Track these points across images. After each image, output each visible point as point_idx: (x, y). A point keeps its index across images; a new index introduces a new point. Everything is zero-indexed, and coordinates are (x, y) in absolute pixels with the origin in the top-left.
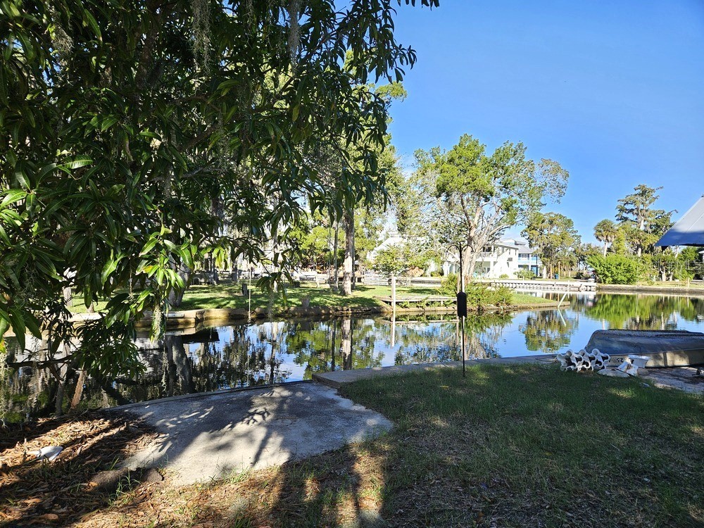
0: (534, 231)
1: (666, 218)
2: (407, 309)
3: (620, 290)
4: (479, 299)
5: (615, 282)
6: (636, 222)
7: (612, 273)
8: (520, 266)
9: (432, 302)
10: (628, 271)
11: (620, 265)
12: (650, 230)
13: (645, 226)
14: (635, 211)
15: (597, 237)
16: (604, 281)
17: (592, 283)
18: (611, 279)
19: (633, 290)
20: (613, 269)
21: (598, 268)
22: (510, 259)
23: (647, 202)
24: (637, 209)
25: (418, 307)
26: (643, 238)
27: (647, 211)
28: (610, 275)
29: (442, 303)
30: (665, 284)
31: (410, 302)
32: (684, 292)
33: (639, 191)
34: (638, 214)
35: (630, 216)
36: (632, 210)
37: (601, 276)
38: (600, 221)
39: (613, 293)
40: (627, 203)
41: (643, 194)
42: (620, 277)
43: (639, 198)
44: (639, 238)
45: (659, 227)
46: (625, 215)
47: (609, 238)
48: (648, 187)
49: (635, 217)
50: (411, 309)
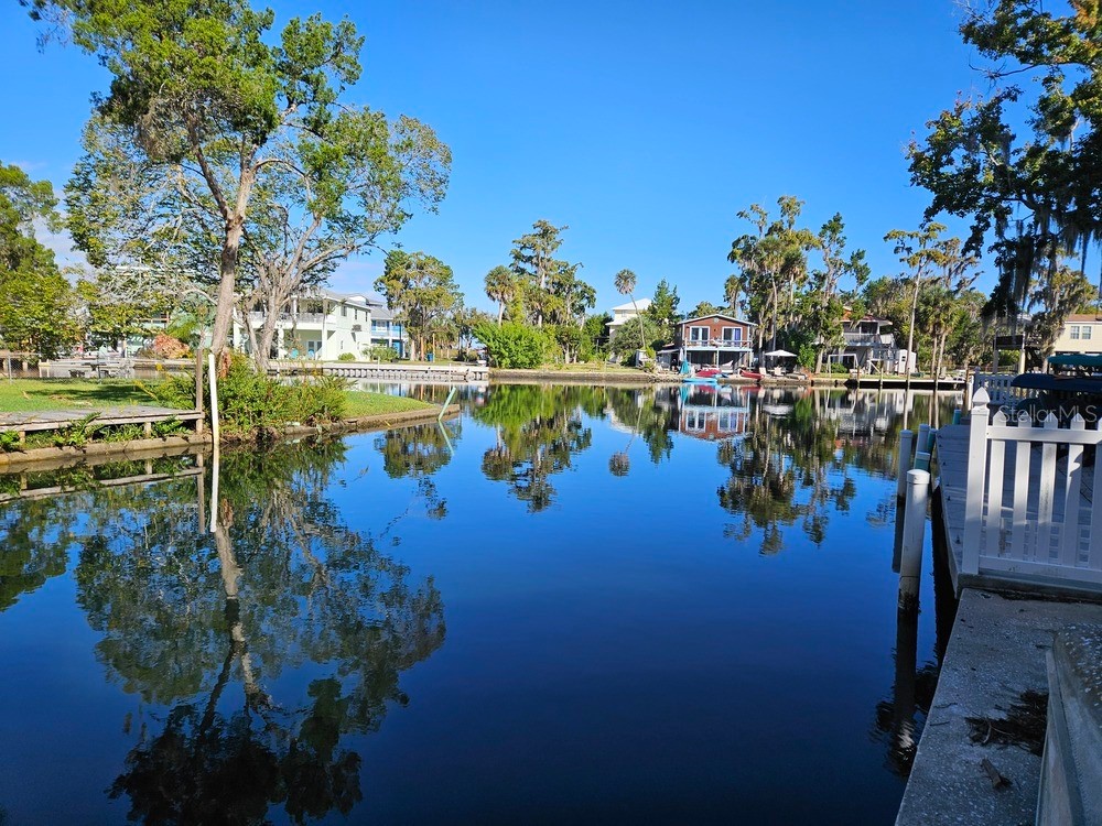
0: (394, 282)
1: (569, 274)
2: (17, 456)
3: (520, 377)
4: (259, 413)
5: (514, 365)
6: (535, 276)
7: (510, 351)
8: (373, 341)
9: (113, 427)
10: (531, 348)
11: (520, 338)
12: (553, 290)
13: (547, 283)
14: (534, 260)
15: (489, 294)
16: (500, 363)
17: (482, 367)
18: (508, 361)
19: (537, 377)
20: (512, 345)
21: (491, 344)
22: (357, 328)
23: (549, 248)
24: (537, 256)
25: (60, 445)
26: (545, 301)
27: (549, 260)
28: (507, 354)
29: (148, 428)
30: (578, 369)
31: (28, 433)
32: (600, 379)
33: (539, 231)
34: (537, 265)
35: (528, 267)
36: (530, 258)
37: (495, 356)
38: (493, 268)
39: (512, 383)
40: (525, 247)
41: (545, 234)
42: (521, 358)
43: (539, 241)
44: (540, 301)
45: (562, 285)
46: (522, 265)
47: (506, 296)
48: (552, 224)
49: (535, 268)
50: (32, 454)
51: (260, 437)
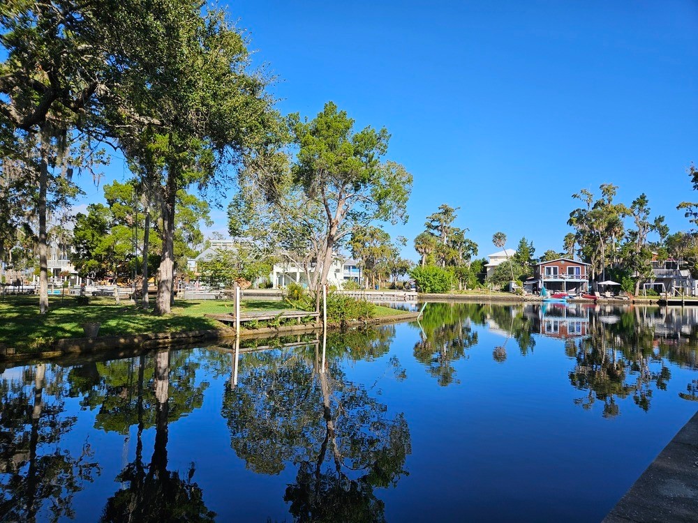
0: (357, 243)
1: (460, 235)
2: (256, 331)
3: (437, 298)
4: (343, 313)
5: (432, 291)
6: (440, 237)
7: (431, 282)
8: (345, 278)
9: (287, 319)
10: (442, 281)
11: (436, 275)
12: (451, 245)
13: (447, 241)
14: (440, 228)
15: (417, 250)
16: (425, 290)
17: (414, 293)
18: (430, 289)
19: (448, 298)
20: (431, 278)
21: (419, 278)
22: (338, 271)
23: (449, 220)
24: (442, 226)
25: (269, 326)
26: (447, 252)
27: (449, 228)
28: (429, 285)
29: (299, 320)
30: (471, 293)
31: (259, 321)
32: (488, 299)
33: (441, 210)
34: (441, 231)
35: (436, 232)
36: (437, 227)
37: (421, 286)
38: (419, 234)
39: (432, 302)
40: (434, 220)
41: (446, 212)
42: (438, 287)
43: (442, 217)
44: (444, 252)
45: (456, 242)
46: (432, 231)
47: (427, 251)
48: (450, 206)
49: (440, 233)
50: (261, 330)
51: (342, 326)
